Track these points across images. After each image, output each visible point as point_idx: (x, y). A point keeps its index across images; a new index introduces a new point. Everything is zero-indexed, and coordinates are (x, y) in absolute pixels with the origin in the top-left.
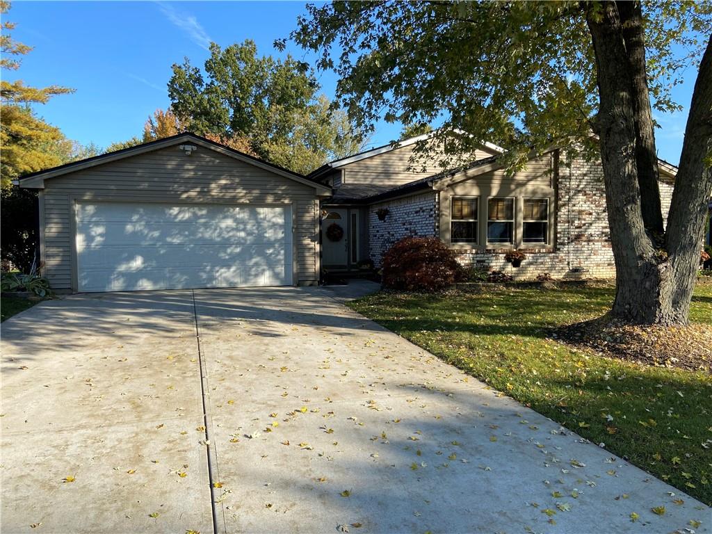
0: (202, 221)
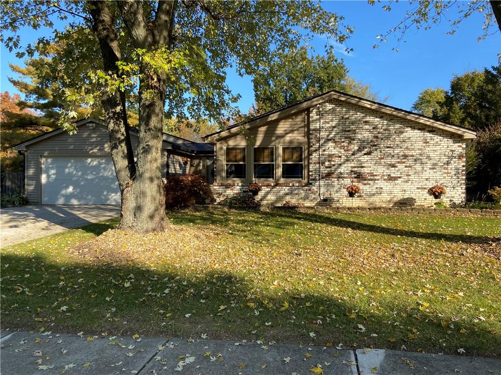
0: (103, 166)
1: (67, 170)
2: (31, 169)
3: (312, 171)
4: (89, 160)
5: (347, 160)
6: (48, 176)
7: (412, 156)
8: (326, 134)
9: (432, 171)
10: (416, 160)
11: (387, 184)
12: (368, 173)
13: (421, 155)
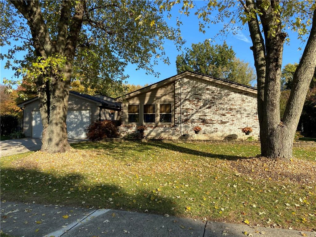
2: (27, 118)
3: (176, 118)
5: (197, 112)
6: (36, 122)
7: (235, 109)
8: (185, 96)
9: (247, 118)
10: (237, 112)
11: (220, 126)
12: (209, 120)
13: (240, 108)
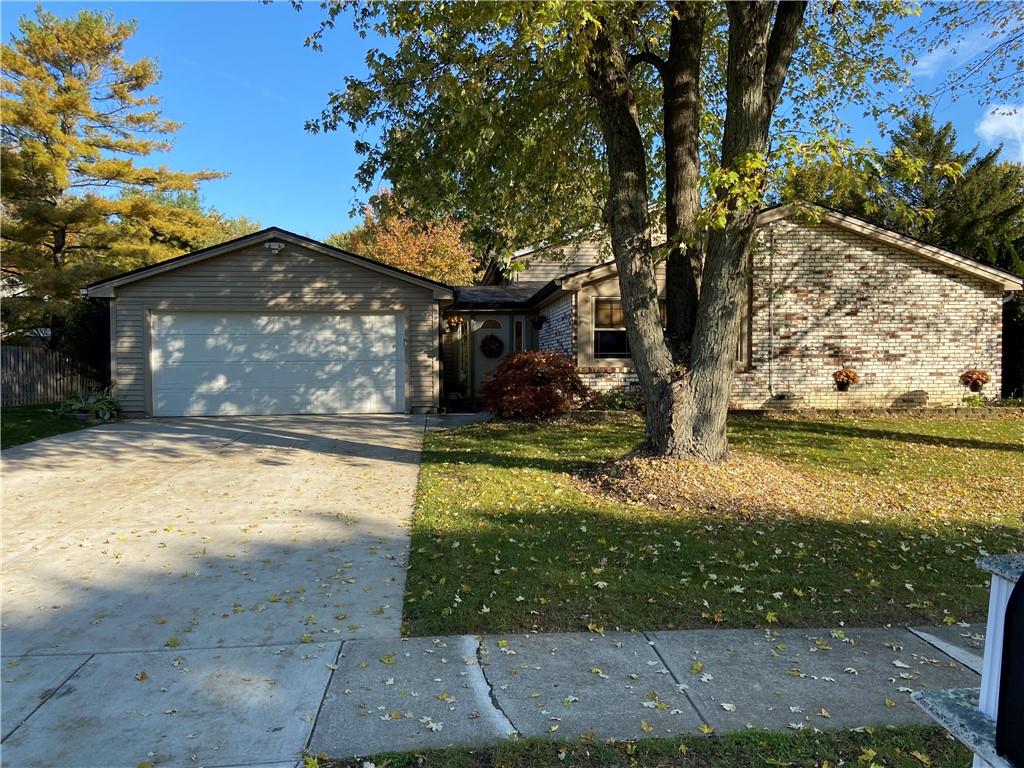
0: (295, 332)
1: (211, 342)
2: (125, 339)
3: (756, 345)
4: (264, 320)
5: (818, 325)
6: (166, 355)
7: (923, 318)
8: (782, 276)
9: (953, 344)
10: (928, 326)
11: (883, 367)
13: (935, 316)
